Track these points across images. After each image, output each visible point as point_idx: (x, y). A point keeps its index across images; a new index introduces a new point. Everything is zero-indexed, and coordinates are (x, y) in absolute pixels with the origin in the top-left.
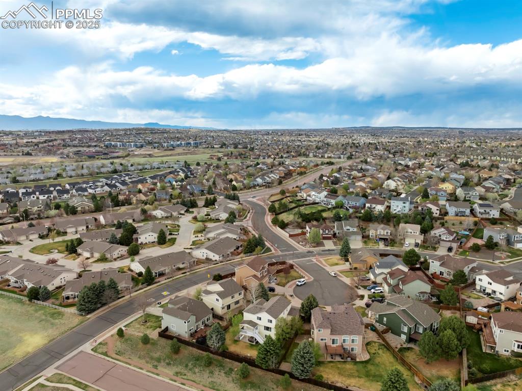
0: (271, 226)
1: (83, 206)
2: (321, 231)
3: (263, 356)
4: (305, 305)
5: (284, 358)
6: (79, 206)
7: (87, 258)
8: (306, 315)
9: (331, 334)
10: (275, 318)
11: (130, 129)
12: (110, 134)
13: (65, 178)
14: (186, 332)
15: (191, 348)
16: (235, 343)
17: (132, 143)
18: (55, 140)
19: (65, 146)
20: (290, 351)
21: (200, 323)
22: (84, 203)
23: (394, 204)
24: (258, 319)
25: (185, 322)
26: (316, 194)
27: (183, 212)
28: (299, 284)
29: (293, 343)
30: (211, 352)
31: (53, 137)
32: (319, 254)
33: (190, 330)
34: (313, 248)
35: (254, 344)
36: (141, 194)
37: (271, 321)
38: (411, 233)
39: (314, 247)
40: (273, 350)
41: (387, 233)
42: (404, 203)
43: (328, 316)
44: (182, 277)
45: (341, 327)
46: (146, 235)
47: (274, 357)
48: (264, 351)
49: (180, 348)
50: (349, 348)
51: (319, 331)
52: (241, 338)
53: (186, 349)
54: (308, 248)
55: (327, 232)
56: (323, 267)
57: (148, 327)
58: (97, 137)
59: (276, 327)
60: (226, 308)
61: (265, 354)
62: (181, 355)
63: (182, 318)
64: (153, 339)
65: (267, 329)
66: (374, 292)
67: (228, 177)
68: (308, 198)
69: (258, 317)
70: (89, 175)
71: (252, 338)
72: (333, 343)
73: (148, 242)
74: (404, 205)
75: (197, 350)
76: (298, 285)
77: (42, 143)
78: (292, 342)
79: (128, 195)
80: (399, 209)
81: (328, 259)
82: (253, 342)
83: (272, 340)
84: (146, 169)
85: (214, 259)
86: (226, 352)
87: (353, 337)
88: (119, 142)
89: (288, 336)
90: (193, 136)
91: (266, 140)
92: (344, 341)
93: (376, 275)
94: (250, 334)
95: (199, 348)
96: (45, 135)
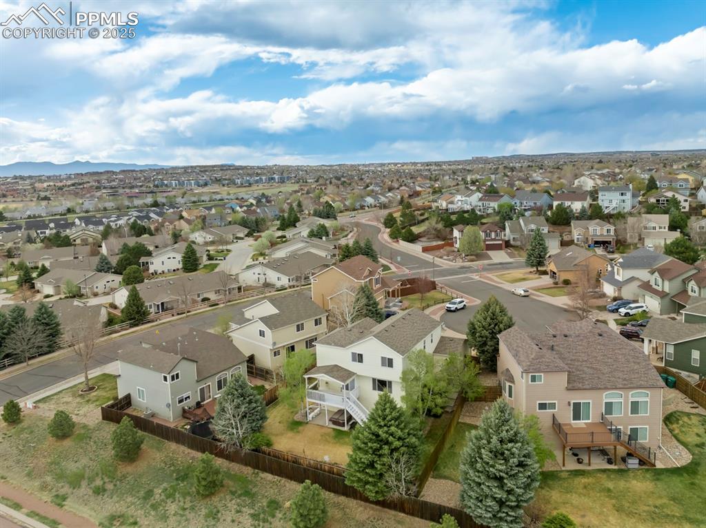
0: (389, 243)
1: (84, 237)
2: (482, 235)
3: (366, 458)
4: (477, 325)
5: (432, 467)
6: (78, 237)
7: (47, 296)
8: (483, 352)
9: (568, 389)
10: (402, 353)
11: (192, 167)
12: (165, 172)
13: (78, 213)
14: (168, 405)
15: (173, 446)
16: (292, 429)
17: (192, 181)
18: (89, 182)
19: (98, 188)
20: (447, 445)
21: (212, 383)
22: (86, 232)
23: (604, 198)
24: (354, 360)
25: (165, 379)
26: (464, 199)
27: (241, 235)
28: (453, 307)
29: (454, 423)
30: (221, 454)
31: (86, 179)
32: (484, 269)
33: (181, 401)
34: (469, 263)
35: (346, 428)
36: (182, 221)
37: (389, 363)
38: (654, 228)
39: (472, 261)
40: (400, 439)
41: (608, 231)
42: (622, 194)
43: (551, 343)
44: (209, 311)
45: (596, 369)
46: (164, 258)
47: (403, 460)
48: (371, 440)
49: (143, 446)
50: (626, 429)
51: (534, 379)
52: (310, 417)
53: (159, 449)
54: (459, 263)
55: (493, 235)
56: (497, 285)
57: (88, 401)
58: (144, 176)
59: (405, 377)
60: (283, 352)
61: (375, 451)
62: (141, 466)
63: (158, 369)
64: (85, 426)
65: (382, 384)
66: (627, 314)
67: (321, 200)
68: (450, 206)
69: (354, 354)
70: (115, 209)
71: (341, 412)
72: (577, 416)
73: (166, 271)
74: (623, 197)
75: (187, 450)
76: (449, 310)
77: (69, 186)
78: (452, 420)
79: (162, 222)
80: (614, 204)
81: (503, 275)
82: (343, 425)
83: (394, 408)
84: (203, 201)
85: (278, 284)
86: (264, 453)
87: (633, 396)
88: (175, 180)
89: (439, 401)
90: (279, 171)
91: (381, 172)
92: (609, 407)
93: (619, 285)
94: (333, 402)
95: (194, 445)
96: (75, 178)
